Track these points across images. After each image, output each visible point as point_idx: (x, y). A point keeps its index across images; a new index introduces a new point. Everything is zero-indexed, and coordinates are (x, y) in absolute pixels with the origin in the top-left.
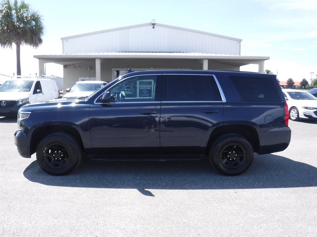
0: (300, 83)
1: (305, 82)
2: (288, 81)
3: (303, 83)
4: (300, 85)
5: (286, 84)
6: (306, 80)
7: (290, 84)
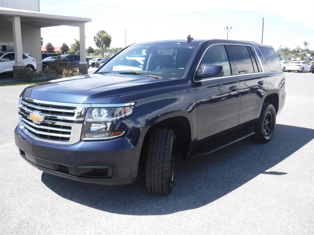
0: (60, 48)
1: (65, 47)
2: (47, 46)
3: (64, 49)
4: (61, 51)
5: (46, 50)
6: (66, 45)
7: (50, 49)
